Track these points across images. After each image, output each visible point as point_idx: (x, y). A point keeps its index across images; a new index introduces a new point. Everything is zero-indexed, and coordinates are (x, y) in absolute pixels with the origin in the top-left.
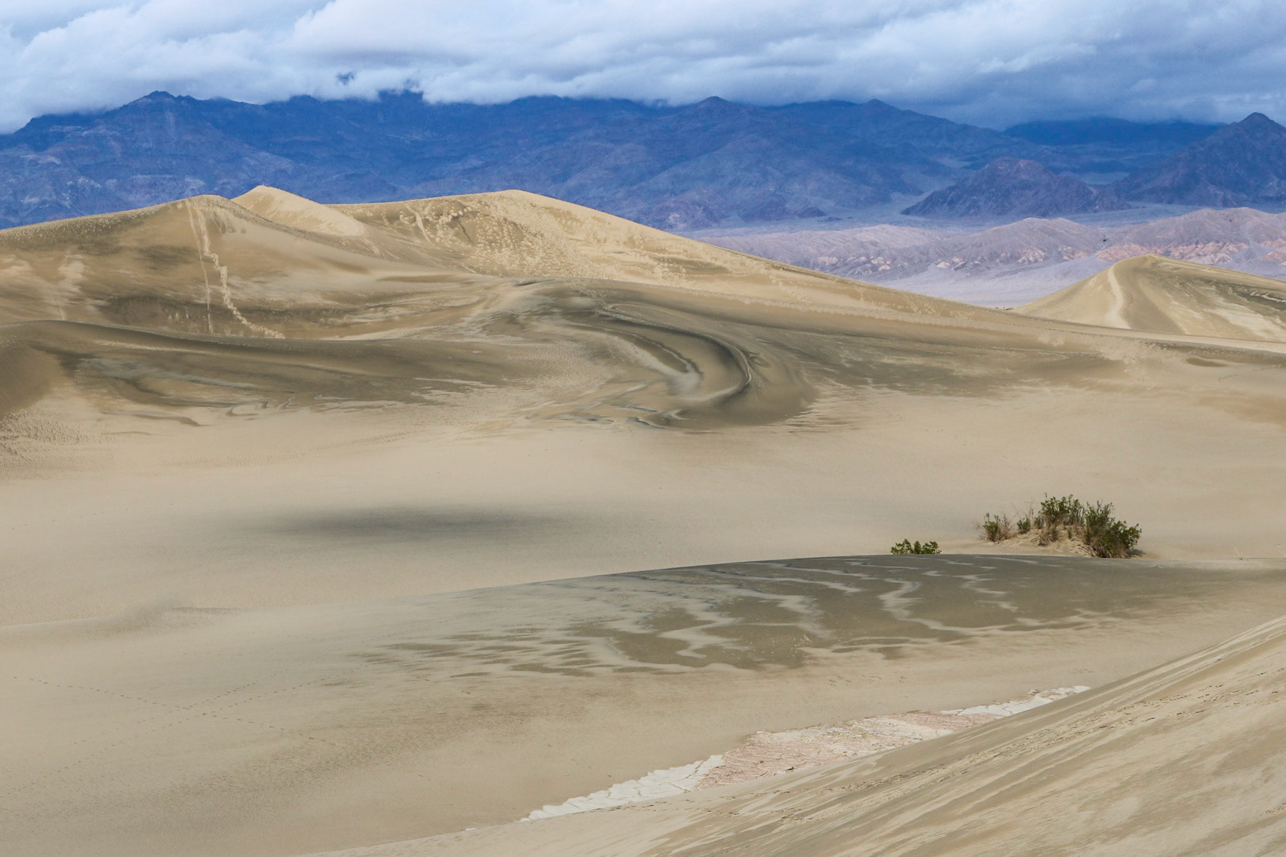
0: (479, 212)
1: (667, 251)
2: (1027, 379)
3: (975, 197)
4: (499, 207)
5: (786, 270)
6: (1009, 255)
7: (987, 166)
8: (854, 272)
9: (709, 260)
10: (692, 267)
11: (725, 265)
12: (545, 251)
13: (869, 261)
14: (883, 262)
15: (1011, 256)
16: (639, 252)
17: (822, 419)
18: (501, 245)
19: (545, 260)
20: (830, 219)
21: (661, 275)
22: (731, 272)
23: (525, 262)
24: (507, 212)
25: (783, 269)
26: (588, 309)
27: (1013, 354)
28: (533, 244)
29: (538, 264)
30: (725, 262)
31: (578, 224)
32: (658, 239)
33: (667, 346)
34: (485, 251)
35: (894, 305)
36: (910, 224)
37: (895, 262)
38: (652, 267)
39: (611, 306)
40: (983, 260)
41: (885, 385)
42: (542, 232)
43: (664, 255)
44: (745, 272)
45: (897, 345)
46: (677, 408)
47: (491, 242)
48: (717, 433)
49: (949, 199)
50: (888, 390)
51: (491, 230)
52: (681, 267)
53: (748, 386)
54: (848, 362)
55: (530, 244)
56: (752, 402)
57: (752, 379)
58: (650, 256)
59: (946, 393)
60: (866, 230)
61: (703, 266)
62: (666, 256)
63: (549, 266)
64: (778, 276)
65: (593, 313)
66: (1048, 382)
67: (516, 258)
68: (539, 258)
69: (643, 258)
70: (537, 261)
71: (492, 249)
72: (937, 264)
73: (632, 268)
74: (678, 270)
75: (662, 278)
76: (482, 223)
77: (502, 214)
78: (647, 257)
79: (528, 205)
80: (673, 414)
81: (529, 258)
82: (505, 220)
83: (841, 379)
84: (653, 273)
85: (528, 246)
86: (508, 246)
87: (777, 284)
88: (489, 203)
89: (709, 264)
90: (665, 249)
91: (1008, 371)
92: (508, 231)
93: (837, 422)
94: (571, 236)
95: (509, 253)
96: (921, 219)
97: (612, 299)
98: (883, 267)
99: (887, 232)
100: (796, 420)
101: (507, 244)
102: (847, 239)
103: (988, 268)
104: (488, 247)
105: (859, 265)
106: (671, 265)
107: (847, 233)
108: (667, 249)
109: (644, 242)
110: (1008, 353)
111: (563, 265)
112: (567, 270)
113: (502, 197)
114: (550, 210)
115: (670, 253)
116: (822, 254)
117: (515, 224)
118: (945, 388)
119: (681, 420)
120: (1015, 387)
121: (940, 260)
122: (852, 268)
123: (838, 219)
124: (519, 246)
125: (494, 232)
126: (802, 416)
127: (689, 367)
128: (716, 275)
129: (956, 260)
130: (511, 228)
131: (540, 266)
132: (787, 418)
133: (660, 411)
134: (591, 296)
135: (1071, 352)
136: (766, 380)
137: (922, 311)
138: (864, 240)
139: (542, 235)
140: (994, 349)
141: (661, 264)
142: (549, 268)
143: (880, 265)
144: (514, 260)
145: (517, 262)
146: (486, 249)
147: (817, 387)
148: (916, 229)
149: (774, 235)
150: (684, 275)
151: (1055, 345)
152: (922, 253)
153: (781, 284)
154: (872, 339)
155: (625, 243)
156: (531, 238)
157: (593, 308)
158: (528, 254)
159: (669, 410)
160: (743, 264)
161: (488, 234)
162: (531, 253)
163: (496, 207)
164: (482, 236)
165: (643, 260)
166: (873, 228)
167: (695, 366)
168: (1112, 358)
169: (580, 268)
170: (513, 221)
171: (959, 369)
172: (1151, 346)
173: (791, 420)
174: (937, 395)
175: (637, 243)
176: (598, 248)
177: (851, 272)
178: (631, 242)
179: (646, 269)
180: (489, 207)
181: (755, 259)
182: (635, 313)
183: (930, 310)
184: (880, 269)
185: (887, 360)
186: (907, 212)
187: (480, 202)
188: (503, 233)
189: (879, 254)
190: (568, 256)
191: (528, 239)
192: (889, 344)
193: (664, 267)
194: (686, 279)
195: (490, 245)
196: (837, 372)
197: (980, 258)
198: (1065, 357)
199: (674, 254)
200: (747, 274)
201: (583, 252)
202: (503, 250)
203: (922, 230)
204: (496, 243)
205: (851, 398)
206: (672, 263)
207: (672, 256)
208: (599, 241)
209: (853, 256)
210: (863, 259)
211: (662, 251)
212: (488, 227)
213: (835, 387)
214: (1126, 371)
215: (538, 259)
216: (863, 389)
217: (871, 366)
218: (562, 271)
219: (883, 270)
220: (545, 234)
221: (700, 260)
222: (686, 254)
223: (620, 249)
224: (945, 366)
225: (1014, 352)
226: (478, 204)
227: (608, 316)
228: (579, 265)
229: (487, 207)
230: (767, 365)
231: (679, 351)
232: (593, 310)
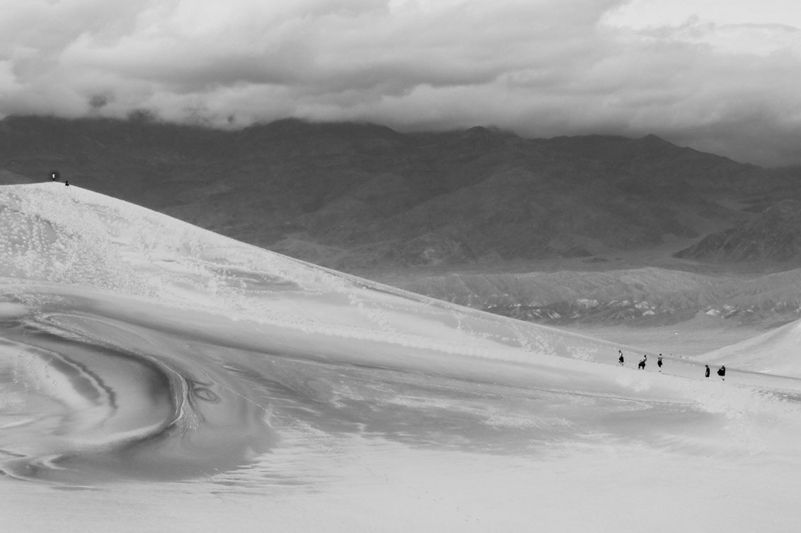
0: (6, 207)
1: (227, 261)
2: (587, 434)
3: (754, 242)
4: (33, 201)
5: (370, 288)
6: (785, 304)
7: (768, 209)
8: (616, 315)
9: (277, 274)
10: (256, 281)
11: (296, 281)
12: (79, 256)
13: (632, 306)
14: (647, 307)
15: (788, 306)
16: (194, 261)
17: (267, 476)
18: (27, 246)
19: (77, 267)
20: (596, 260)
21: (215, 289)
22: (302, 289)
23: (51, 268)
24: (41, 209)
25: (367, 287)
26: (15, 318)
27: (578, 399)
28: (66, 248)
29: (68, 270)
30: (297, 276)
31: (126, 225)
32: (219, 247)
33: (90, 369)
34: (6, 253)
35: (498, 336)
36: (681, 268)
37: (661, 307)
38: (207, 279)
39: (46, 316)
40: (756, 309)
41: (383, 434)
42: (80, 233)
43: (223, 266)
44: (320, 290)
45: (421, 381)
46: (56, 453)
47: (14, 242)
48: (102, 490)
49: (726, 243)
50: (383, 441)
51: (18, 229)
52: (241, 281)
53: (173, 427)
54: (340, 401)
55: (63, 247)
56: (172, 449)
57: (183, 418)
58: (206, 267)
59: (465, 448)
60: (632, 273)
61: (269, 281)
62: (226, 266)
63: (80, 274)
64: (359, 296)
65: (18, 324)
66: (615, 439)
67: (42, 263)
68: (71, 264)
69: (196, 268)
70: (66, 268)
71: (15, 250)
72: (707, 311)
73: (182, 280)
74: (237, 285)
75: (217, 293)
76: (9, 219)
77: (35, 210)
78: (202, 267)
79: (70, 201)
80: (47, 462)
81: (58, 264)
82: (38, 217)
83: (319, 422)
84: (206, 287)
85: (59, 249)
86: (34, 248)
87: (356, 305)
88: (21, 197)
89: (276, 278)
90: (225, 259)
91: (565, 422)
92: (39, 231)
93: (290, 482)
94: (114, 240)
95: (35, 256)
96: (695, 263)
97: (50, 308)
98: (647, 313)
99: (655, 276)
100: (228, 476)
101: (34, 245)
102: (610, 281)
103: (762, 317)
104: (10, 249)
105: (622, 308)
106: (230, 278)
107: (610, 274)
108: (228, 258)
109: (202, 249)
110: (572, 398)
111: (98, 272)
112: (101, 279)
113: (38, 190)
114: (94, 206)
115: (230, 264)
116: (582, 297)
117: (48, 222)
118: (467, 441)
119: (54, 470)
120: (567, 444)
121: (710, 307)
122: (612, 313)
123: (604, 260)
124: (48, 249)
125: (22, 231)
126: (238, 471)
127: (104, 397)
128: (283, 292)
129: (728, 307)
130: (42, 227)
131: (69, 273)
132: (217, 473)
133: (30, 456)
134: (25, 303)
135: (657, 400)
136: (203, 420)
137: (532, 346)
138: (628, 283)
139: (79, 237)
140: (553, 392)
141: (218, 276)
142: (81, 276)
143: (645, 310)
144: (38, 265)
145: (42, 268)
146: (7, 251)
147: (278, 432)
148: (686, 273)
149: (532, 275)
150: (243, 290)
151: (637, 389)
152: (690, 298)
153: (361, 305)
154: (391, 372)
155: (178, 250)
156: (65, 239)
157: (22, 317)
158: (57, 259)
159: (43, 455)
160: (318, 279)
161: (13, 233)
162: (62, 257)
163: (29, 202)
164: (5, 235)
165: (196, 271)
166: (640, 270)
167: (112, 397)
168: (710, 410)
169: (118, 277)
170: (48, 219)
171: (495, 416)
172: (766, 396)
173: (222, 477)
174: (452, 449)
175: (192, 249)
176: (145, 255)
177: (612, 316)
178: (187, 249)
179: (197, 282)
180: (21, 201)
181: (334, 275)
182: (73, 327)
183: (542, 344)
184: (644, 314)
185: (400, 400)
186: (680, 255)
187: (10, 195)
188: (32, 233)
189: (643, 298)
190: (106, 263)
191: (61, 241)
192: (410, 379)
193: (220, 280)
194: (245, 295)
195: (13, 246)
196: (318, 413)
197: (753, 306)
198: (648, 407)
199: (236, 264)
200: (321, 291)
201: (125, 259)
202: (28, 252)
203: (692, 275)
204: (21, 243)
205: (324, 448)
206: (231, 275)
207: (233, 267)
208: (146, 246)
209: (615, 299)
210: (626, 302)
211: (222, 260)
212: (14, 225)
213: (306, 434)
214: (726, 428)
215: (68, 265)
216: (350, 437)
217: (371, 407)
218: (95, 280)
219: (647, 315)
220: (84, 236)
221: (265, 273)
222: (249, 265)
223: (171, 256)
224: (478, 412)
225: (580, 397)
226: (8, 198)
227: (35, 329)
228: (118, 274)
229: (17, 202)
230: (216, 400)
231: (102, 377)
232: (20, 321)
